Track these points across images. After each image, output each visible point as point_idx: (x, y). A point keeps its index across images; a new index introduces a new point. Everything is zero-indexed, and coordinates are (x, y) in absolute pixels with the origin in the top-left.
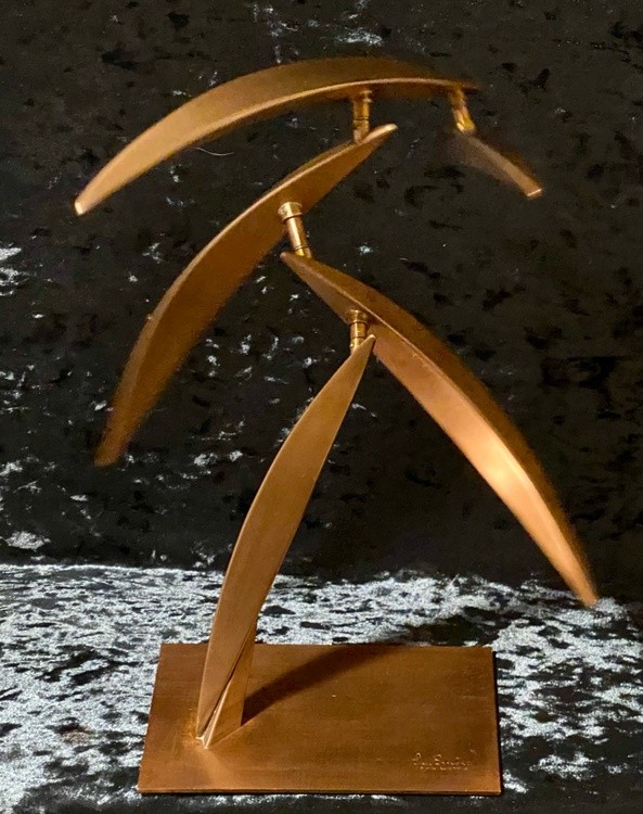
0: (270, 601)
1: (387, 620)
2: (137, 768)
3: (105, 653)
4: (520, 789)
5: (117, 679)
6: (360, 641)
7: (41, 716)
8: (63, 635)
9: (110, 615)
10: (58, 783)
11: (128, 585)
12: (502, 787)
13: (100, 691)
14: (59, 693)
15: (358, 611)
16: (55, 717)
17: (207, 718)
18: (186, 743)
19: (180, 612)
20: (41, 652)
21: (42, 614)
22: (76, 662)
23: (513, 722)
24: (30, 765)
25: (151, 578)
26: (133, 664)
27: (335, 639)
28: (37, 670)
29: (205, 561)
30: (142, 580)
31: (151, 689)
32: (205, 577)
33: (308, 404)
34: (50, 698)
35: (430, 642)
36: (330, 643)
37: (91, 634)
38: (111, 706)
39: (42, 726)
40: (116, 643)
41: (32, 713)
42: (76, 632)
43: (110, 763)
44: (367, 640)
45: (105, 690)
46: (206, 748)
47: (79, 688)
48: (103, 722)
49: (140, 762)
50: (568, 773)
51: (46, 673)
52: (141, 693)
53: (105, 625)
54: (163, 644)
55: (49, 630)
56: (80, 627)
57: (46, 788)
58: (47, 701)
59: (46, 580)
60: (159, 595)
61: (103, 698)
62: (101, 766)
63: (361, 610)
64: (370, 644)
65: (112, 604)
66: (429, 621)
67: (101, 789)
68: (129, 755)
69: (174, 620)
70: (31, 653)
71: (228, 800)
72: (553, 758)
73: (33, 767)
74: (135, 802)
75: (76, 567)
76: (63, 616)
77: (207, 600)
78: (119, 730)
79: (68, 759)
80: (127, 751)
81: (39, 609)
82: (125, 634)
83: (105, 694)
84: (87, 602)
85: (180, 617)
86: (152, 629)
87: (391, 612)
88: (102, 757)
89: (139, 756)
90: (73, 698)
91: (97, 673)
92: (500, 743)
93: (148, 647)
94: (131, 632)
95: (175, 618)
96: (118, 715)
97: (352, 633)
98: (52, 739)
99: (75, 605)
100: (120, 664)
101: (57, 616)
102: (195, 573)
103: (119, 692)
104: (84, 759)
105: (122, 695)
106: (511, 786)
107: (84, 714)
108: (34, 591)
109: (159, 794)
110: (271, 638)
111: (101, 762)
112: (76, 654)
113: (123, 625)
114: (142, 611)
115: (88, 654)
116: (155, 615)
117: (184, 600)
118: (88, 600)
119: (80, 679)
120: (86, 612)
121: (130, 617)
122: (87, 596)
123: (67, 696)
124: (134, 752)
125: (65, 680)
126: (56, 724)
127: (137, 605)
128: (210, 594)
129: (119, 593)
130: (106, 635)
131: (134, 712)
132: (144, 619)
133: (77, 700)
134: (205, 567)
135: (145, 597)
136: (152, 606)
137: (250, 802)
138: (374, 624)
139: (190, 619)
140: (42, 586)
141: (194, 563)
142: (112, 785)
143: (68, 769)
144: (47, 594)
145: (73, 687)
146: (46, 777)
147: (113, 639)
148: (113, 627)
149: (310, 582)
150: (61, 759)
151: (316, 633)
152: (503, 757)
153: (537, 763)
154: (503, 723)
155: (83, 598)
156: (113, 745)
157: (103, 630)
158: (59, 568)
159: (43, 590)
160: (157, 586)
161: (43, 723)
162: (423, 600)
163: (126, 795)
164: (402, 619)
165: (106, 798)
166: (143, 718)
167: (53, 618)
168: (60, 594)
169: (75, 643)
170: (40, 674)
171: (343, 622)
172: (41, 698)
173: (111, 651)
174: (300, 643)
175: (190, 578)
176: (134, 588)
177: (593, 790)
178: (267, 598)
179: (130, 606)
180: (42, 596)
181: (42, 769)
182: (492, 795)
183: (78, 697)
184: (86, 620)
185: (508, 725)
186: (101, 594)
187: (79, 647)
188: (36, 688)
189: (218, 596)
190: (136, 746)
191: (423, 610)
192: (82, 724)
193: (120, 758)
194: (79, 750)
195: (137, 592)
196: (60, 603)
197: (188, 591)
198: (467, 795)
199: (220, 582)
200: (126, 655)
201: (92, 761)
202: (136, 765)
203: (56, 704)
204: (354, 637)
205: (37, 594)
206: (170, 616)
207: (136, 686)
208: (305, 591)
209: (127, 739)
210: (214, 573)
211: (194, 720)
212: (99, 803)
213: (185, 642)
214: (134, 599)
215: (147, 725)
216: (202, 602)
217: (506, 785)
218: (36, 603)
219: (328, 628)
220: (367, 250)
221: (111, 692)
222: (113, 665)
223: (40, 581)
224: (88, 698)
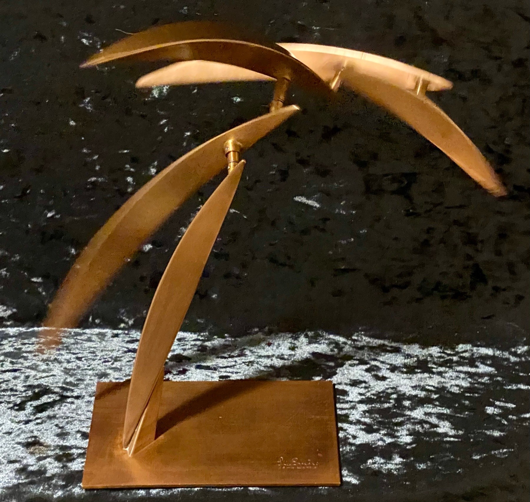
0: (174, 351)
1: (257, 363)
2: (82, 471)
3: (57, 390)
4: (354, 481)
5: (66, 408)
6: (239, 378)
7: (13, 435)
8: (27, 377)
9: (60, 362)
10: (25, 482)
11: (72, 341)
12: (341, 480)
13: (54, 417)
14: (25, 419)
15: (236, 357)
16: (23, 436)
17: (130, 435)
18: (116, 453)
19: (110, 360)
20: (12, 390)
21: (12, 363)
22: (36, 396)
23: (348, 434)
24: (6, 470)
25: (89, 336)
26: (77, 397)
27: (221, 377)
28: (9, 403)
29: (127, 323)
30: (82, 337)
31: (90, 415)
32: (128, 334)
33: (199, 210)
34: (19, 422)
35: (288, 378)
36: (217, 379)
37: (47, 377)
38: (62, 428)
39: (13, 442)
40: (65, 383)
41: (6, 433)
42: (36, 375)
43: (62, 467)
44: (243, 378)
45: (57, 416)
46: (130, 456)
47: (39, 415)
48: (56, 439)
49: (83, 466)
50: (388, 469)
51: (15, 405)
52: (83, 417)
53: (57, 370)
54: (98, 383)
55: (17, 374)
56: (39, 371)
57: (17, 486)
58: (16, 425)
59: (14, 339)
60: (95, 348)
61: (56, 422)
62: (56, 470)
63: (239, 356)
64: (245, 380)
65: (62, 355)
66: (288, 363)
67: (56, 487)
68: (75, 462)
69: (106, 366)
70: (4, 390)
71: (146, 493)
72: (377, 459)
73: (7, 472)
74: (80, 495)
75: (36, 329)
76: (27, 364)
77: (129, 351)
78: (68, 444)
79: (32, 465)
80: (74, 459)
81: (9, 359)
82: (71, 376)
83: (57, 419)
84: (43, 354)
85: (110, 363)
86: (91, 372)
87: (260, 357)
88: (56, 464)
89: (82, 463)
90: (34, 422)
91: (52, 404)
92: (339, 449)
93: (88, 385)
94: (75, 375)
95: (107, 364)
96: (67, 434)
97: (232, 373)
98: (21, 452)
99: (35, 356)
100: (68, 397)
101: (22, 364)
102: (120, 332)
103: (68, 418)
104: (44, 465)
105: (69, 419)
106: (348, 479)
107: (43, 433)
108: (6, 347)
109: (98, 490)
110: (175, 377)
111: (56, 467)
112: (37, 390)
113: (70, 370)
114: (83, 359)
115: (46, 391)
116: (92, 362)
117: (112, 351)
118: (45, 352)
119: (40, 409)
120: (43, 360)
121: (74, 364)
122: (44, 350)
123: (31, 421)
124: (80, 460)
125: (29, 409)
126: (23, 441)
127: (80, 355)
128: (131, 346)
129: (66, 347)
130: (58, 377)
131: (78, 432)
132: (84, 365)
133: (38, 424)
134: (127, 327)
135: (85, 349)
136: (90, 356)
137: (162, 494)
138: (248, 365)
139: (117, 364)
140: (11, 343)
141: (120, 324)
142: (64, 483)
143: (32, 473)
144: (15, 349)
145: (34, 414)
146: (16, 479)
147: (62, 380)
148: (62, 371)
149: (202, 336)
150: (27, 466)
151: (207, 373)
152: (342, 458)
153: (366, 462)
154: (341, 435)
155: (41, 351)
156: (65, 455)
157: (55, 373)
158: (23, 329)
159: (12, 346)
160: (93, 341)
161: (13, 440)
162: (283, 348)
163: (74, 490)
164: (268, 362)
165: (60, 493)
166: (85, 435)
167: (20, 365)
168: (24, 348)
169: (36, 383)
170: (11, 405)
171: (226, 364)
172: (12, 422)
173: (62, 388)
174: (196, 380)
175: (117, 335)
176: (77, 343)
177: (406, 482)
178: (172, 348)
179: (74, 356)
180: (12, 350)
181: (14, 473)
182: (334, 486)
183: (39, 421)
184: (44, 367)
185: (345, 436)
186: (53, 348)
187: (39, 386)
188: (9, 415)
189: (137, 348)
190: (80, 455)
191: (283, 355)
192: (42, 441)
193: (69, 465)
194: (39, 459)
195: (79, 346)
196: (25, 355)
197: (116, 345)
198: (317, 486)
199: (138, 338)
200: (72, 391)
201: (49, 467)
202: (80, 469)
203: (23, 426)
204: (234, 375)
205: (8, 349)
206: (102, 363)
207: (79, 412)
208: (198, 343)
209: (74, 451)
210: (134, 331)
211: (121, 435)
212: (55, 496)
213: (114, 381)
214: (77, 351)
215: (88, 440)
216: (126, 352)
217: (344, 479)
218: (7, 355)
219: (215, 369)
220: (239, 100)
221: (62, 417)
222: (63, 398)
223: (10, 339)
224: (45, 422)
